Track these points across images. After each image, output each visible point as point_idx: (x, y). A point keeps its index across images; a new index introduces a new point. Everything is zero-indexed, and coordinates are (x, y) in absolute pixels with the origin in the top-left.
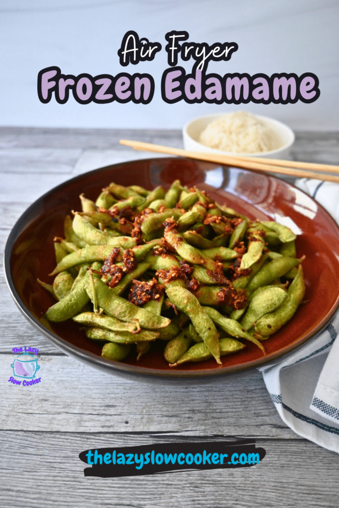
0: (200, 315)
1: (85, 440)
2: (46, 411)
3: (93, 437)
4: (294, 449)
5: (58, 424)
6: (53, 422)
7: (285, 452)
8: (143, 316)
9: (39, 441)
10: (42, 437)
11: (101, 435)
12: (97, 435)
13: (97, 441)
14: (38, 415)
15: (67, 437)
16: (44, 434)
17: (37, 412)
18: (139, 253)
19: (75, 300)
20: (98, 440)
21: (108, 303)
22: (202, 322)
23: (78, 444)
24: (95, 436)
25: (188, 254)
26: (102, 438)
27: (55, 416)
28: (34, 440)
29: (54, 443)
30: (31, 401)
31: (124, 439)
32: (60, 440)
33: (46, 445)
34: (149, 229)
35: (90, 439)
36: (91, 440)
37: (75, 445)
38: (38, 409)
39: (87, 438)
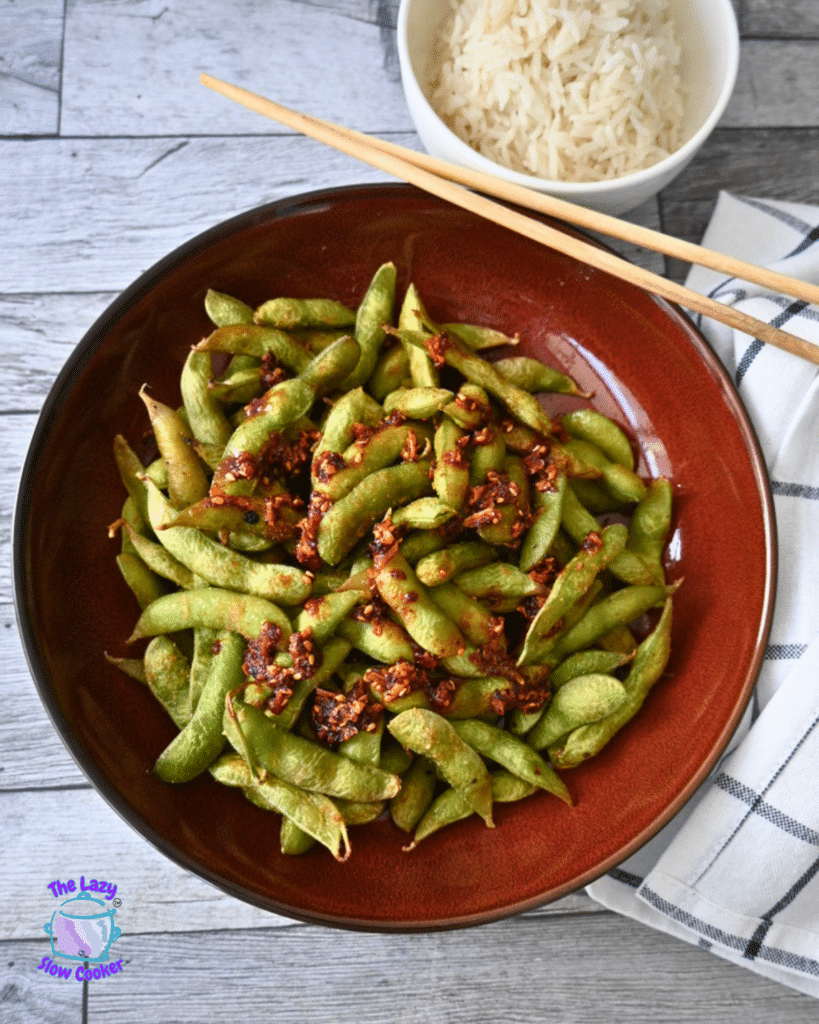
0: (457, 759)
1: (273, 939)
2: (196, 896)
3: (284, 933)
4: (603, 926)
5: (222, 918)
6: (213, 913)
7: (588, 932)
8: (349, 786)
9: (199, 947)
10: (202, 940)
11: (298, 929)
12: (291, 929)
13: (293, 939)
14: (184, 905)
15: (243, 937)
16: (204, 934)
17: (181, 898)
18: (323, 632)
19: (205, 738)
20: (294, 937)
21: (277, 762)
22: (460, 771)
23: (261, 946)
24: (289, 931)
25: (431, 640)
26: (300, 934)
27: (213, 903)
28: (191, 946)
29: (224, 948)
30: (165, 880)
31: (335, 933)
32: (232, 942)
33: (211, 953)
34: (337, 552)
35: (280, 937)
36: (284, 939)
37: (258, 948)
38: (181, 894)
39: (277, 937)
